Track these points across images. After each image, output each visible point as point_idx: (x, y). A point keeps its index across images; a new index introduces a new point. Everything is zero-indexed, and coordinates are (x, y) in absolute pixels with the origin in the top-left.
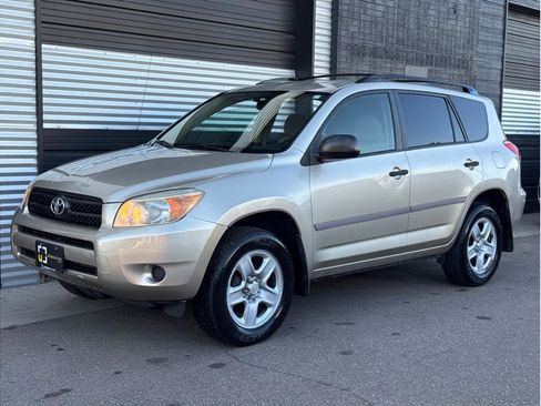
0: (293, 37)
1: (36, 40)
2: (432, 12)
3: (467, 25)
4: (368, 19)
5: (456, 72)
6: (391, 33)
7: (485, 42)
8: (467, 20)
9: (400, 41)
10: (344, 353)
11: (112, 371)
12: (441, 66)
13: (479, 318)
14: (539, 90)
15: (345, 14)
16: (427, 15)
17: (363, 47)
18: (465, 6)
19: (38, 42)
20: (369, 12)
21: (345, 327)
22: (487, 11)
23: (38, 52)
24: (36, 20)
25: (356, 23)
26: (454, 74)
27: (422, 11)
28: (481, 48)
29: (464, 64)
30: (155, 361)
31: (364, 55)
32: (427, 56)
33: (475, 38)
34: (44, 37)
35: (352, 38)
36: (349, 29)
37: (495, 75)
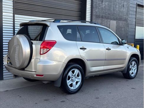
0: (81, 13)
1: (13, 13)
2: (117, 6)
3: (126, 10)
4: (101, 8)
5: (124, 22)
6: (107, 12)
7: (131, 14)
8: (127, 8)
9: (109, 14)
10: (97, 98)
11: (35, 103)
12: (120, 20)
13: (132, 88)
14: (143, 27)
15: (94, 7)
16: (116, 7)
17: (99, 16)
18: (126, 5)
19: (14, 14)
20: (101, 6)
21: (96, 91)
22: (132, 6)
23: (14, 17)
24: (13, 8)
25: (97, 9)
26: (123, 23)
27: (115, 6)
28: (130, 16)
29: (126, 20)
30: (46, 100)
31: (99, 18)
32: (116, 18)
33: (129, 13)
34: (15, 13)
35: (96, 13)
36: (95, 11)
37: (134, 23)
